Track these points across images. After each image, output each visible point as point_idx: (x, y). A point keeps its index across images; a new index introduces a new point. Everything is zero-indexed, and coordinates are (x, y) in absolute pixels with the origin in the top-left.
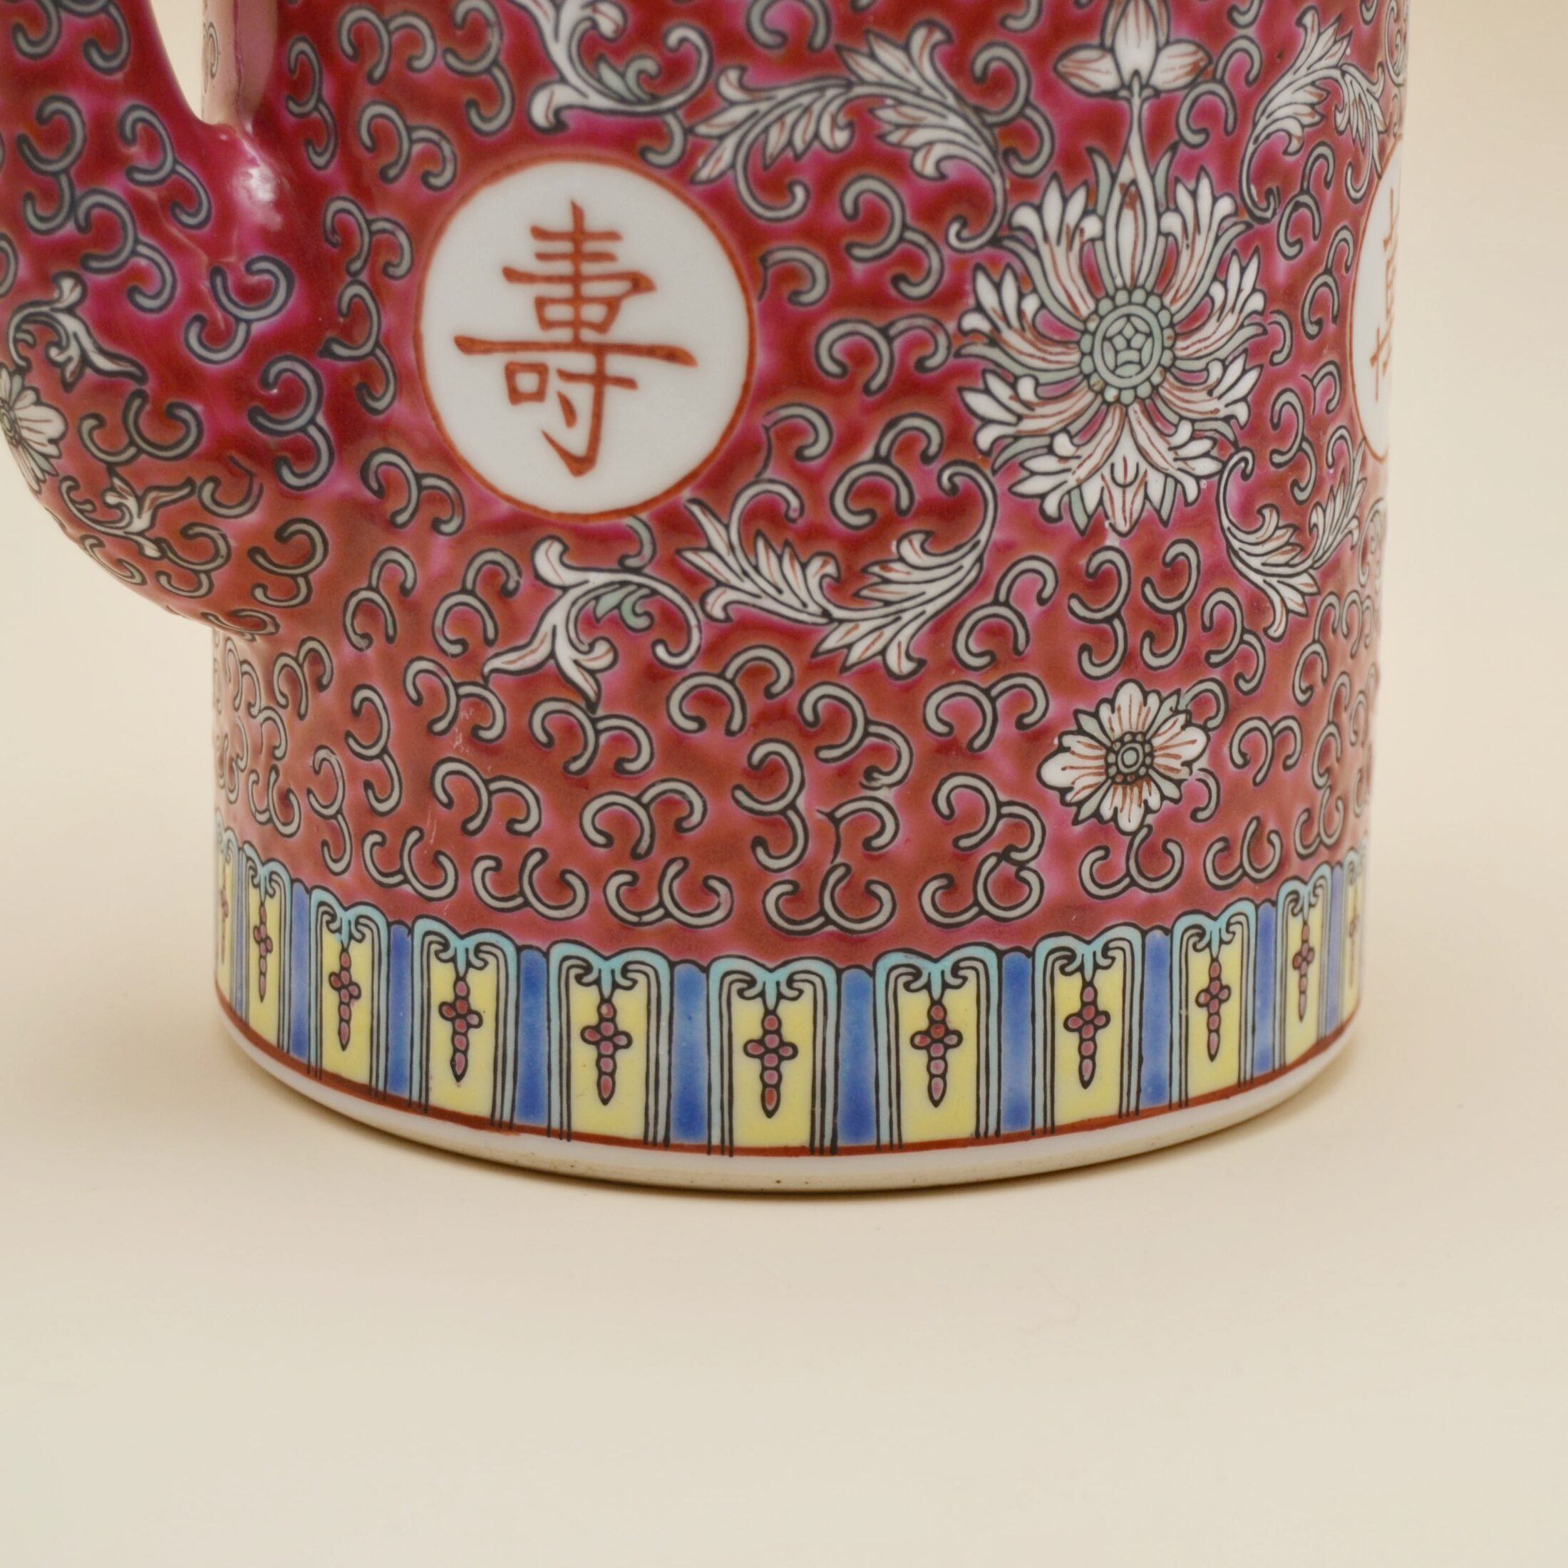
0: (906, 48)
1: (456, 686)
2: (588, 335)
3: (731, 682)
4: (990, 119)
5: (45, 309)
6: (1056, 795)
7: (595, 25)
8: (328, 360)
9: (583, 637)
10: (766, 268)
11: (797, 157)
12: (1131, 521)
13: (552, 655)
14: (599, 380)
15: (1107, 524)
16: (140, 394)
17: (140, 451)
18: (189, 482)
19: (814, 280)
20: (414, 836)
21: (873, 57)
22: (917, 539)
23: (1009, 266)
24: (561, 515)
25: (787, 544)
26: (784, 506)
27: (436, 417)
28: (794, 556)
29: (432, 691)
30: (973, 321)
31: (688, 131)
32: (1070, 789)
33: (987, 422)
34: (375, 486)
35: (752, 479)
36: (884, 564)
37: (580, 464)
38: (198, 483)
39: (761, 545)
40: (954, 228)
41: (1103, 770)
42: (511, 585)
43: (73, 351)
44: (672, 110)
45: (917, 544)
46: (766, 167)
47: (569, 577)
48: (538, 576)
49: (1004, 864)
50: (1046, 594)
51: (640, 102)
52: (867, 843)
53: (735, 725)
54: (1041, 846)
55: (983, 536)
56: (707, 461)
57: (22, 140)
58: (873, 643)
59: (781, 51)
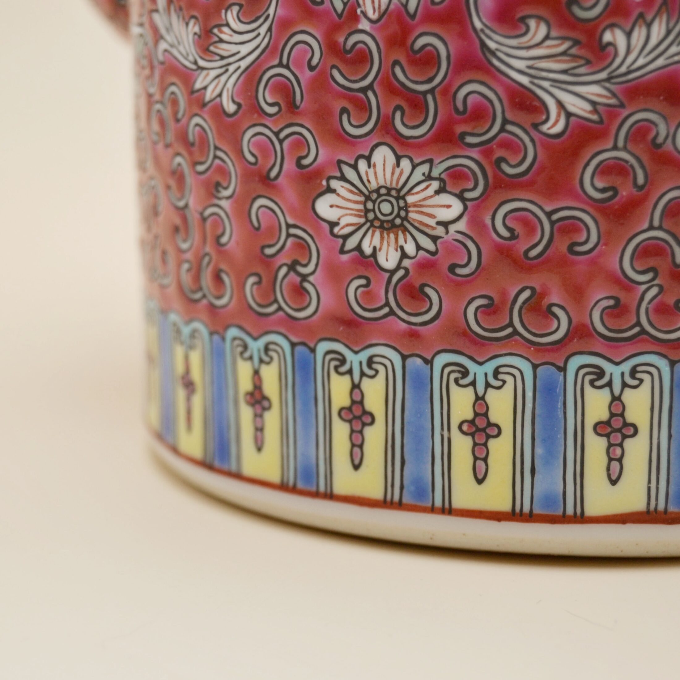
6: (326, 226)
12: (379, 12)
15: (359, 11)
22: (235, 10)
25: (181, 8)
28: (184, 18)
32: (337, 224)
39: (172, 8)
41: (362, 214)
45: (235, 13)
49: (292, 274)
50: (315, 61)
52: (218, 241)
54: (317, 265)
55: (271, 11)
58: (216, 87)
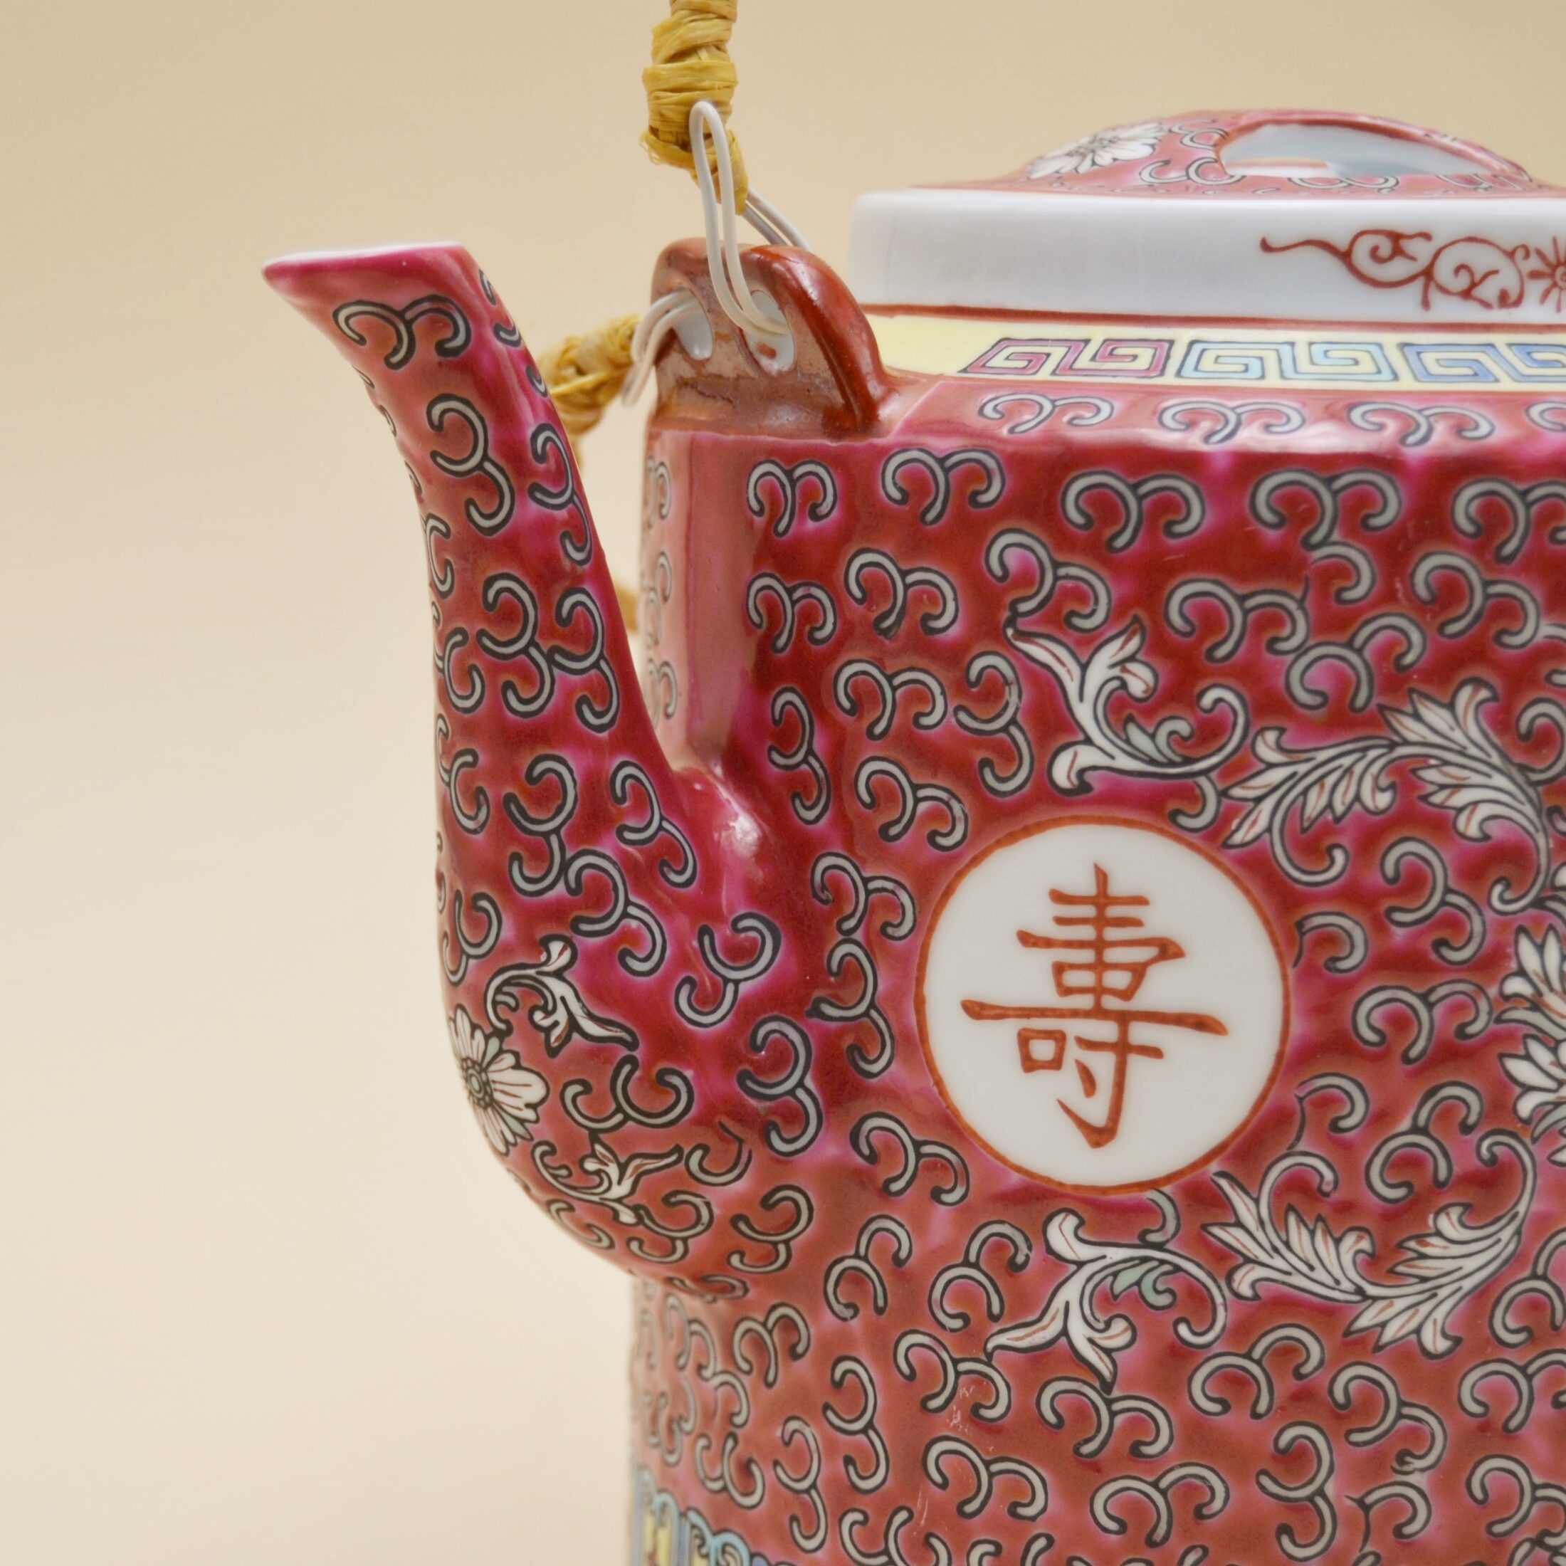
0: (1451, 707)
1: (955, 1362)
2: (1111, 1003)
3: (1258, 1362)
4: (1535, 777)
5: (531, 972)
7: (1124, 685)
8: (815, 1020)
9: (1098, 1315)
10: (1302, 934)
11: (1338, 820)
13: (1065, 1332)
14: (1123, 1049)
16: (630, 1060)
17: (627, 1117)
18: (678, 1149)
19: (1353, 947)
20: (903, 1515)
21: (1417, 716)
22: (1455, 1212)
23: (1551, 927)
24: (1077, 1187)
25: (1320, 1218)
26: (1317, 1179)
27: (939, 1082)
28: (1328, 1231)
29: (927, 1366)
30: (1516, 986)
31: (1223, 794)
33: (1527, 1089)
34: (866, 1151)
35: (1284, 1151)
36: (1420, 1238)
37: (1100, 1135)
38: (686, 1151)
39: (1292, 1219)
40: (1498, 889)
42: (1020, 1259)
43: (561, 1015)
44: (1205, 772)
45: (1454, 1217)
46: (1304, 830)
47: (1085, 1252)
48: (1050, 1250)
49: (1538, 1550)
51: (1172, 764)
52: (1398, 1531)
53: (1262, 1408)
55: (1522, 1208)
56: (1236, 1133)
57: (510, 798)
58: (1408, 1321)
59: (1322, 711)
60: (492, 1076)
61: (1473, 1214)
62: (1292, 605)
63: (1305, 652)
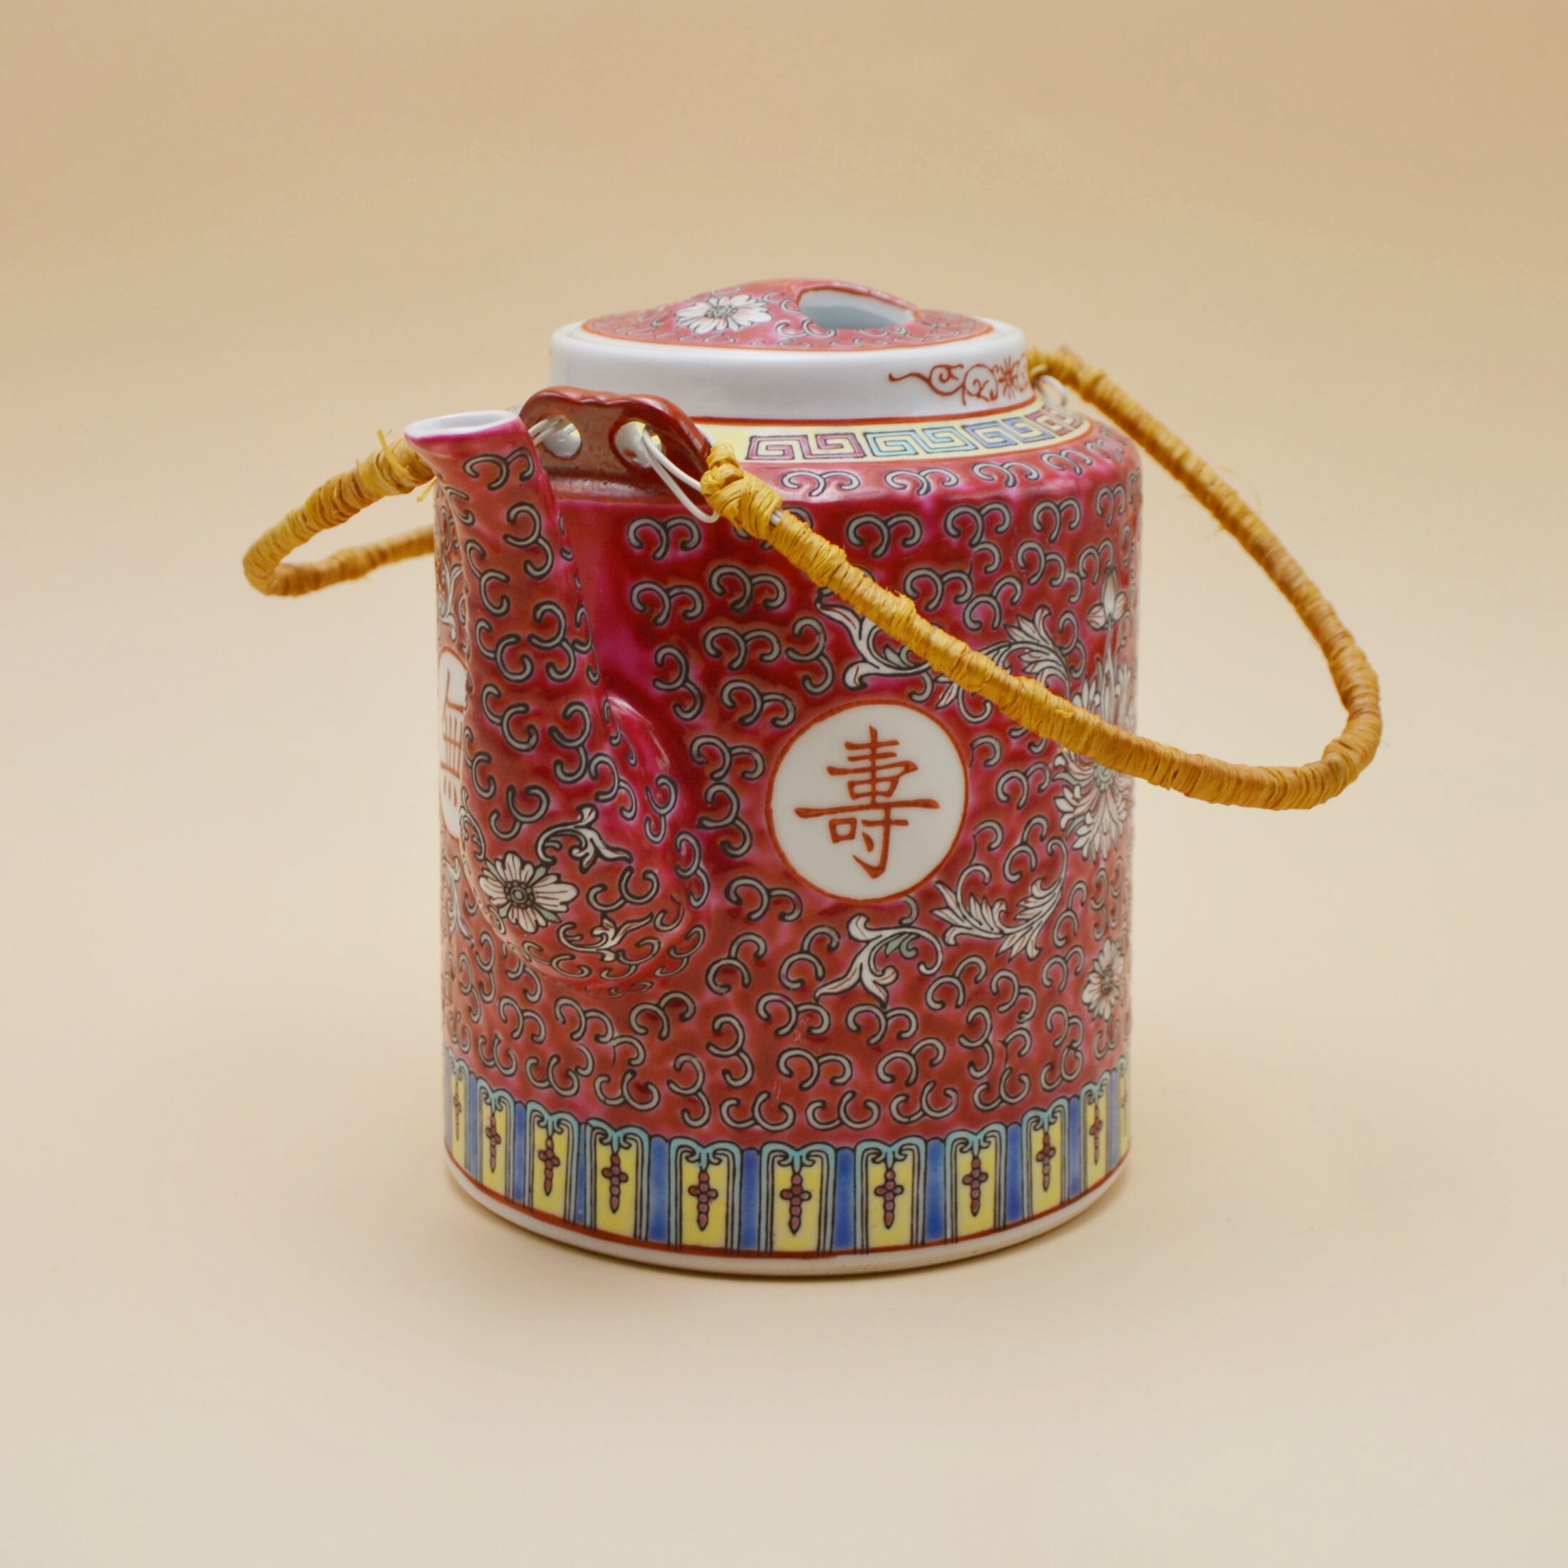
0: (1033, 621)
1: (796, 1007)
2: (880, 799)
3: (958, 978)
4: (1066, 652)
5: (571, 827)
6: (1087, 1008)
8: (701, 830)
9: (878, 968)
10: (973, 749)
12: (1107, 852)
13: (860, 980)
14: (887, 823)
15: (1101, 856)
16: (630, 869)
17: (626, 901)
18: (651, 915)
19: (995, 753)
20: (764, 1096)
21: (1020, 629)
24: (866, 901)
25: (984, 897)
26: (982, 878)
27: (782, 855)
28: (988, 903)
29: (779, 1013)
30: (1059, 761)
31: (934, 681)
32: (1091, 1003)
33: (1064, 813)
34: (734, 898)
35: (967, 865)
36: (1025, 899)
37: (876, 872)
38: (655, 915)
39: (972, 900)
41: (1100, 990)
42: (834, 944)
43: (590, 850)
44: (926, 670)
46: (972, 695)
47: (870, 935)
48: (851, 937)
49: (1070, 1051)
50: (1083, 900)
51: (910, 668)
52: (1019, 1055)
53: (960, 1002)
54: (1082, 1037)
55: (1063, 876)
56: (945, 859)
57: (553, 729)
59: (980, 631)
60: (536, 890)
61: (1046, 882)
62: (965, 577)
63: (972, 601)
